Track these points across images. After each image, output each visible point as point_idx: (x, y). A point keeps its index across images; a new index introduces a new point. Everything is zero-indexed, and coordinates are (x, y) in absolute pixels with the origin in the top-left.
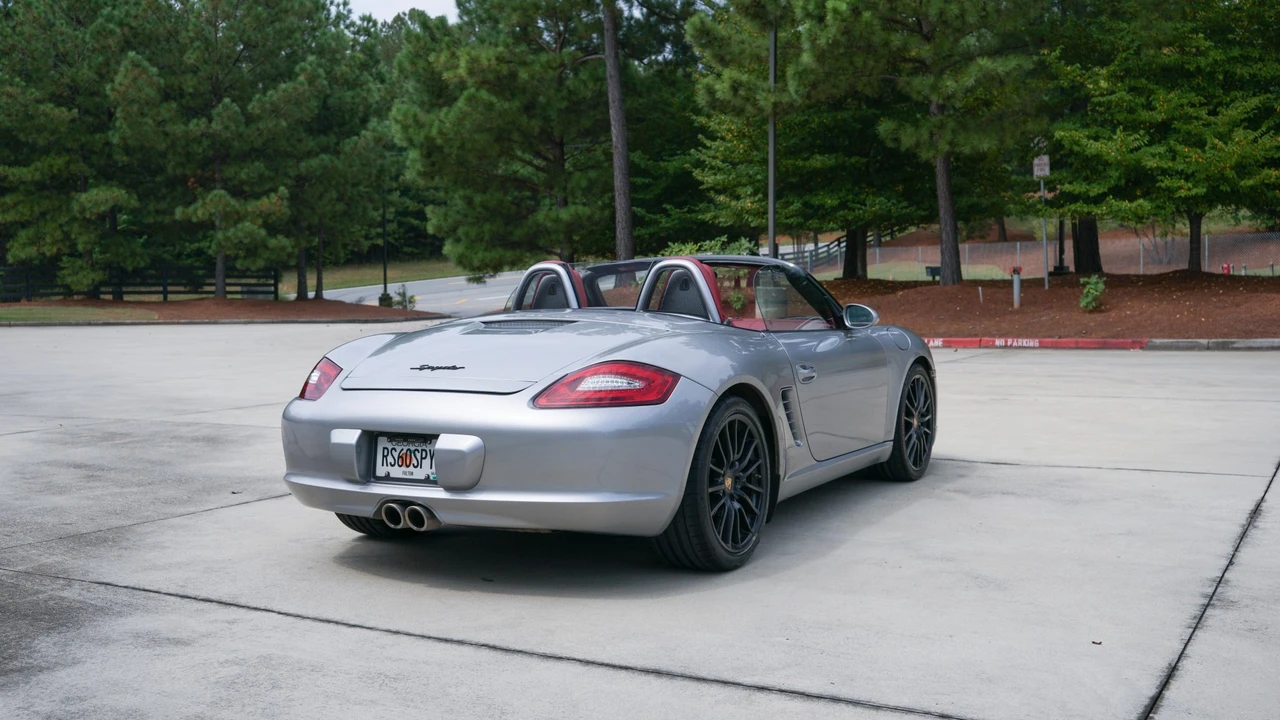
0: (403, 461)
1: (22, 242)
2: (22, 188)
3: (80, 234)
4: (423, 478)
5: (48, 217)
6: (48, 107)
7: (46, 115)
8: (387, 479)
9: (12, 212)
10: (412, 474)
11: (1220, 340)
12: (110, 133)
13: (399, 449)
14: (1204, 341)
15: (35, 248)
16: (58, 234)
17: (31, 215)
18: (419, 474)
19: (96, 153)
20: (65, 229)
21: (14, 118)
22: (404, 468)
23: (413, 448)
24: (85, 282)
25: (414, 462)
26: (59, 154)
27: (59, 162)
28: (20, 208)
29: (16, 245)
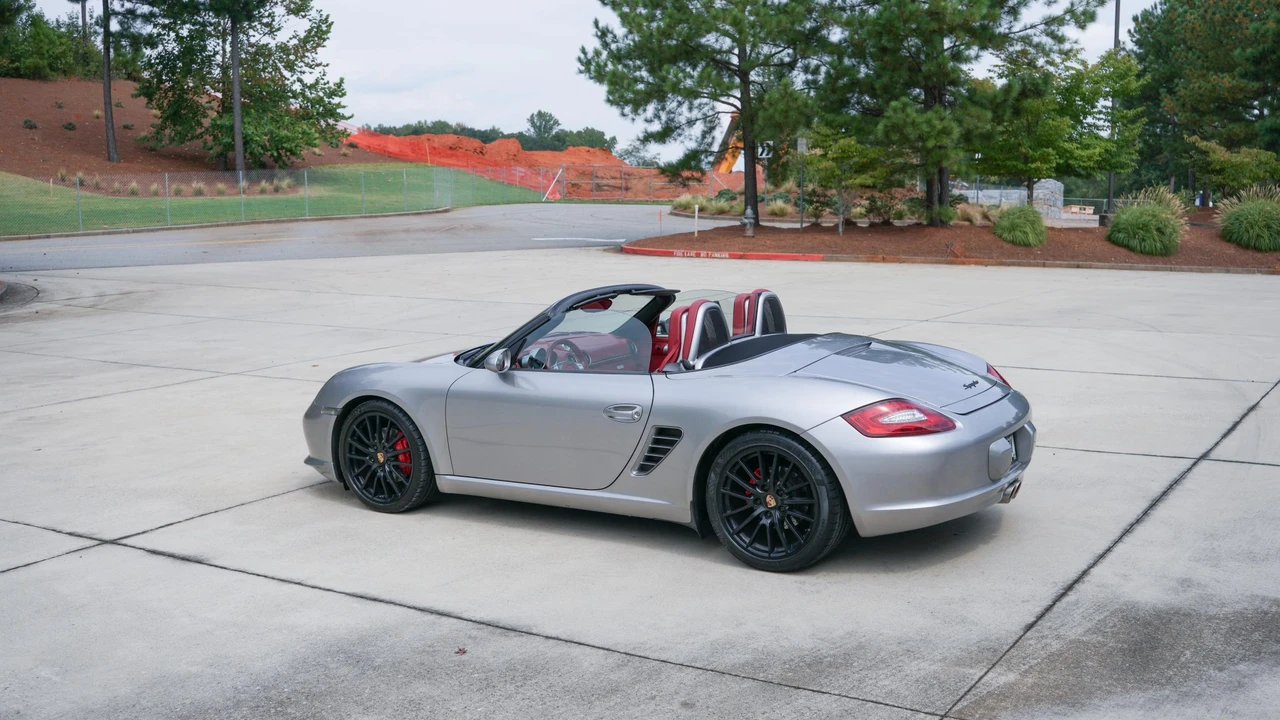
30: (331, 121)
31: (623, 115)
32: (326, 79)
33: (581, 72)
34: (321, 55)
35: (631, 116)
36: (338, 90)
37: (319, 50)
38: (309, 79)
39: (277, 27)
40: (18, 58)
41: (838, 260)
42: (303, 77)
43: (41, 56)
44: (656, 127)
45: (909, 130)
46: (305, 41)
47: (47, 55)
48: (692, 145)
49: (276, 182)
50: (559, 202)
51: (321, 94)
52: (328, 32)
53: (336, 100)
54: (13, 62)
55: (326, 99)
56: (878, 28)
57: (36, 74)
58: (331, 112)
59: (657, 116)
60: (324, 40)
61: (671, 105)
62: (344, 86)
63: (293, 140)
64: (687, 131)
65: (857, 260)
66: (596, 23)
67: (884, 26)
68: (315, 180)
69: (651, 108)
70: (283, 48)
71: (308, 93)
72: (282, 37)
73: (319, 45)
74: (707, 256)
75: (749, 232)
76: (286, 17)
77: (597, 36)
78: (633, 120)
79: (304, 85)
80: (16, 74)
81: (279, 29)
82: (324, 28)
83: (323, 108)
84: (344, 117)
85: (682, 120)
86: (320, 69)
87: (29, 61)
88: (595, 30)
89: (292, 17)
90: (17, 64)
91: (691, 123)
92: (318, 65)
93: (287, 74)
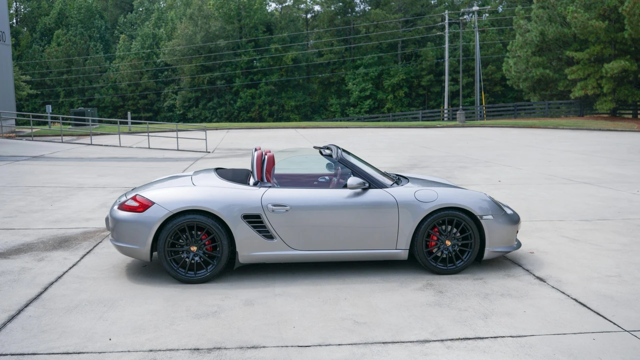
1: (578, 88)
2: (581, 63)
3: (606, 84)
5: (592, 76)
6: (593, 22)
7: (592, 26)
9: (576, 74)
12: (625, 32)
15: (583, 92)
16: (595, 84)
17: (584, 75)
19: (618, 42)
20: (599, 82)
21: (579, 28)
24: (605, 108)
26: (599, 44)
27: (598, 48)
28: (579, 72)
29: (576, 90)
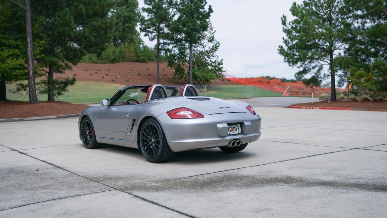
0: (232, 130)
4: (238, 133)
8: (230, 135)
10: (235, 133)
11: (20, 118)
13: (231, 127)
14: (16, 119)
18: (236, 132)
22: (233, 132)
23: (234, 127)
25: (235, 130)
30: (220, 72)
31: (290, 65)
32: (218, 60)
33: (279, 53)
34: (216, 53)
35: (292, 66)
36: (221, 63)
37: (216, 51)
38: (213, 60)
39: (205, 46)
40: (139, 57)
41: (356, 110)
42: (211, 60)
43: (145, 56)
44: (301, 69)
45: (381, 67)
46: (213, 49)
47: (146, 56)
48: (313, 75)
49: (201, 89)
50: (288, 96)
51: (217, 64)
52: (218, 46)
53: (221, 66)
54: (138, 58)
55: (218, 66)
56: (370, 34)
57: (143, 61)
58: (220, 70)
59: (302, 66)
60: (217, 49)
61: (307, 62)
62: (222, 62)
63: (208, 77)
64: (312, 71)
65: (364, 110)
66: (283, 38)
67: (372, 34)
68: (214, 89)
69: (299, 64)
70: (207, 52)
71: (213, 64)
72: (207, 49)
73: (216, 50)
74: (312, 108)
75: (329, 102)
76: (208, 43)
77: (283, 42)
78: (293, 67)
79: (212, 62)
80: (139, 61)
81: (206, 46)
82: (218, 45)
83: (217, 69)
84: (223, 71)
85: (311, 67)
86: (216, 57)
87: (142, 58)
88: (283, 40)
89: (209, 43)
90: (139, 59)
91: (314, 68)
92: (216, 56)
93: (207, 59)
